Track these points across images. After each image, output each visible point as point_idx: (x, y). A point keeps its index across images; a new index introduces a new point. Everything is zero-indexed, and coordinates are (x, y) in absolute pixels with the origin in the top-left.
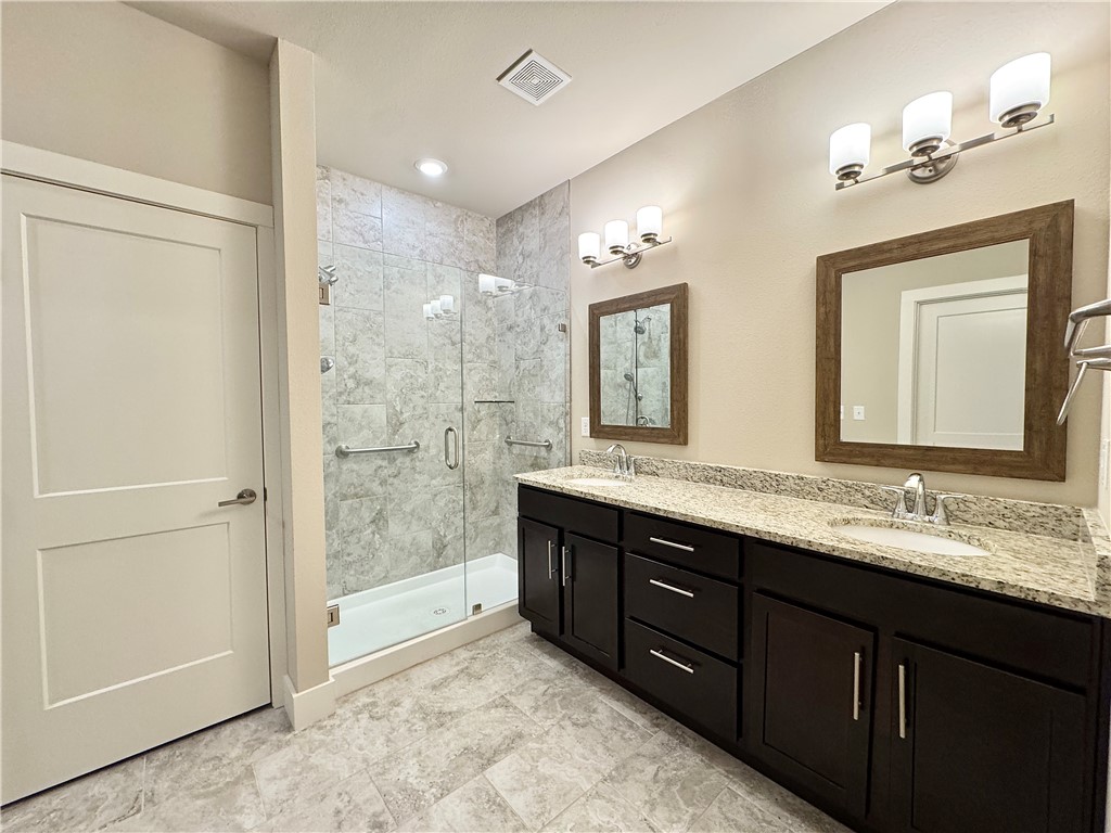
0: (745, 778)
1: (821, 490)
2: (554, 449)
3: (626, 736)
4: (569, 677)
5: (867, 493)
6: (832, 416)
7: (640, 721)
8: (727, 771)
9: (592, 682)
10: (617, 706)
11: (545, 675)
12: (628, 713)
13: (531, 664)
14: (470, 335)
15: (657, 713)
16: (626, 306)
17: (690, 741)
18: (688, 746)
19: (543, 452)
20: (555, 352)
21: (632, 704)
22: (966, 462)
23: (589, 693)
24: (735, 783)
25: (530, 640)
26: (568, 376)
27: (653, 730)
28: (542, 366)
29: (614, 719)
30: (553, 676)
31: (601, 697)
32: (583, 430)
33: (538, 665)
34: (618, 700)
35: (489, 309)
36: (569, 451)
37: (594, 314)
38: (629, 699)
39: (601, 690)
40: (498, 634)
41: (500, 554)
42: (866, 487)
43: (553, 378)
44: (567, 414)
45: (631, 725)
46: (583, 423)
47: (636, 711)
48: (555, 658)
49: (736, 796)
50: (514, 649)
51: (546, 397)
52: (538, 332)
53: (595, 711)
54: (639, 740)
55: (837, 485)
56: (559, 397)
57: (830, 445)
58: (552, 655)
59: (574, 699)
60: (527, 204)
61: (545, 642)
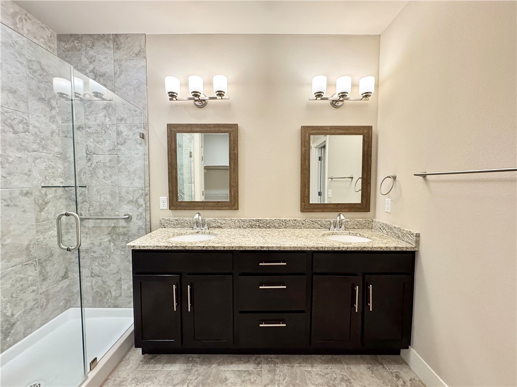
0: (305, 361)
1: (303, 224)
2: (134, 219)
3: (252, 380)
4: (195, 369)
5: (319, 223)
6: (307, 193)
7: (250, 367)
8: (299, 363)
9: (210, 363)
10: (234, 367)
11: (178, 379)
12: (242, 367)
13: (162, 378)
14: (35, 127)
15: (254, 357)
16: (198, 130)
17: (277, 360)
18: (278, 364)
19: (122, 223)
20: (133, 153)
21: (239, 361)
22: (348, 208)
23: (214, 371)
24: (305, 366)
25: (146, 362)
26: (147, 169)
27: (259, 367)
28: (119, 161)
29: (239, 376)
30: (184, 375)
31: (222, 368)
32: (161, 204)
33: (167, 375)
34: (232, 363)
35: (52, 108)
36: (149, 220)
37: (171, 131)
38: (236, 359)
39: (219, 364)
40: (116, 373)
41: (71, 309)
42: (319, 221)
43: (132, 170)
44: (146, 195)
45: (249, 373)
46: (162, 200)
47: (244, 363)
48: (175, 363)
49: (310, 372)
50: (140, 376)
51: (125, 183)
52: (114, 135)
53: (226, 379)
54: (259, 377)
55: (309, 221)
56: (138, 183)
57: (306, 206)
58: (172, 362)
59: (209, 381)
60: (99, 35)
61: (159, 356)
